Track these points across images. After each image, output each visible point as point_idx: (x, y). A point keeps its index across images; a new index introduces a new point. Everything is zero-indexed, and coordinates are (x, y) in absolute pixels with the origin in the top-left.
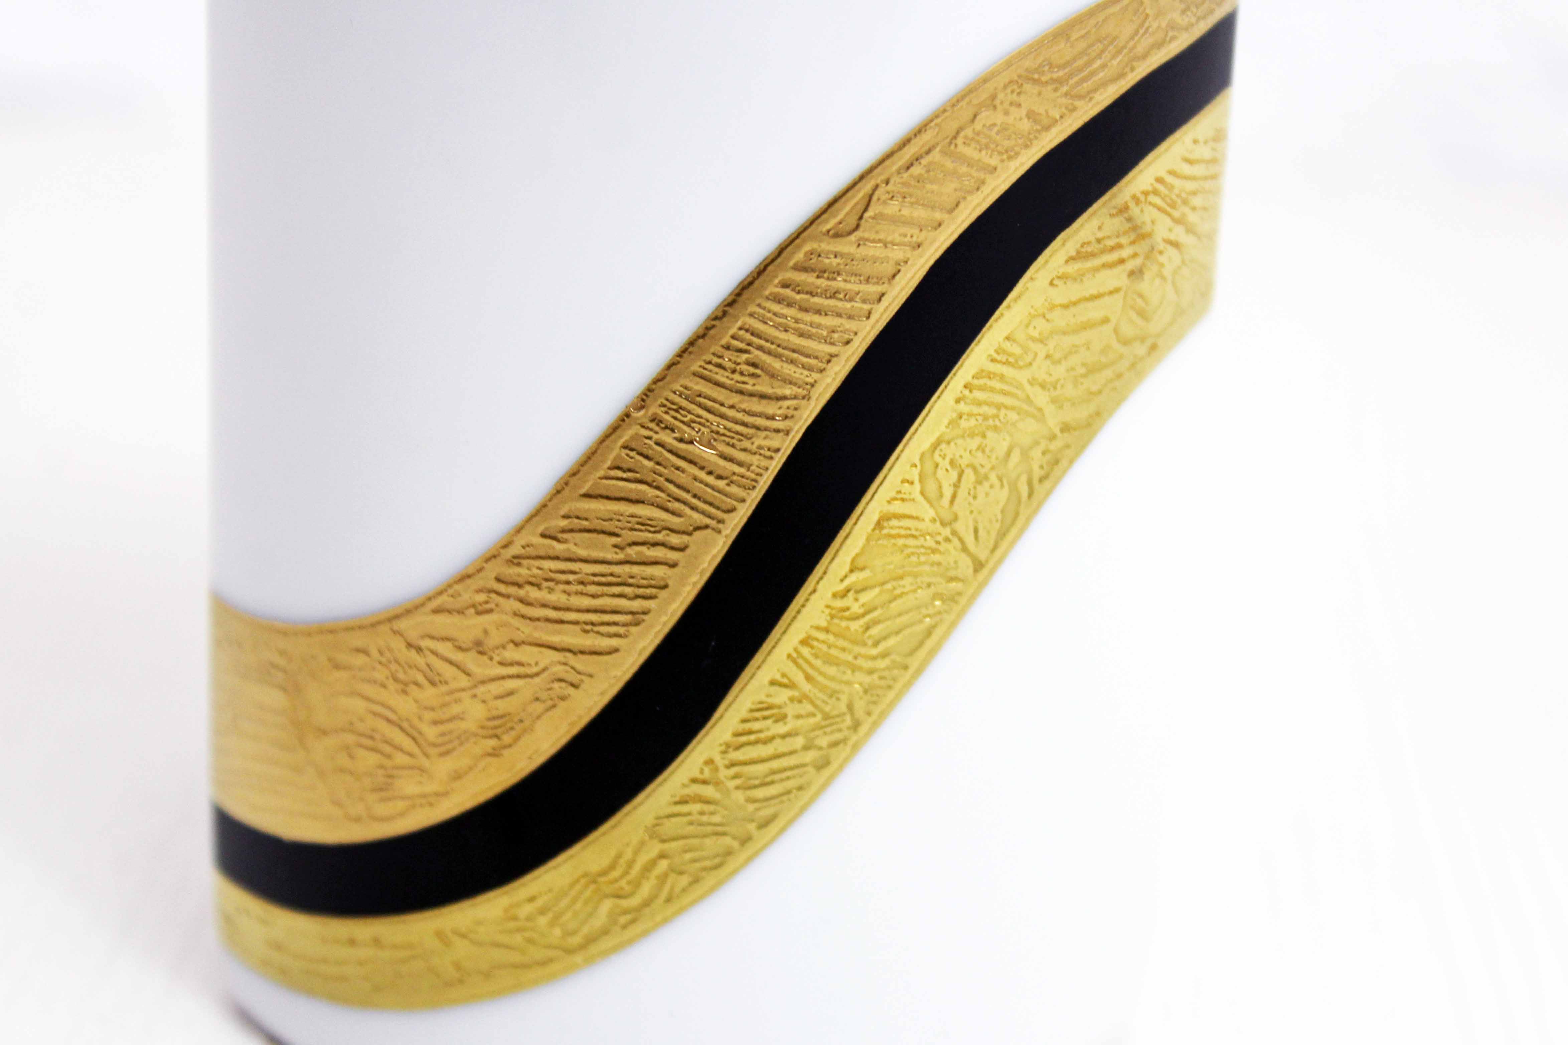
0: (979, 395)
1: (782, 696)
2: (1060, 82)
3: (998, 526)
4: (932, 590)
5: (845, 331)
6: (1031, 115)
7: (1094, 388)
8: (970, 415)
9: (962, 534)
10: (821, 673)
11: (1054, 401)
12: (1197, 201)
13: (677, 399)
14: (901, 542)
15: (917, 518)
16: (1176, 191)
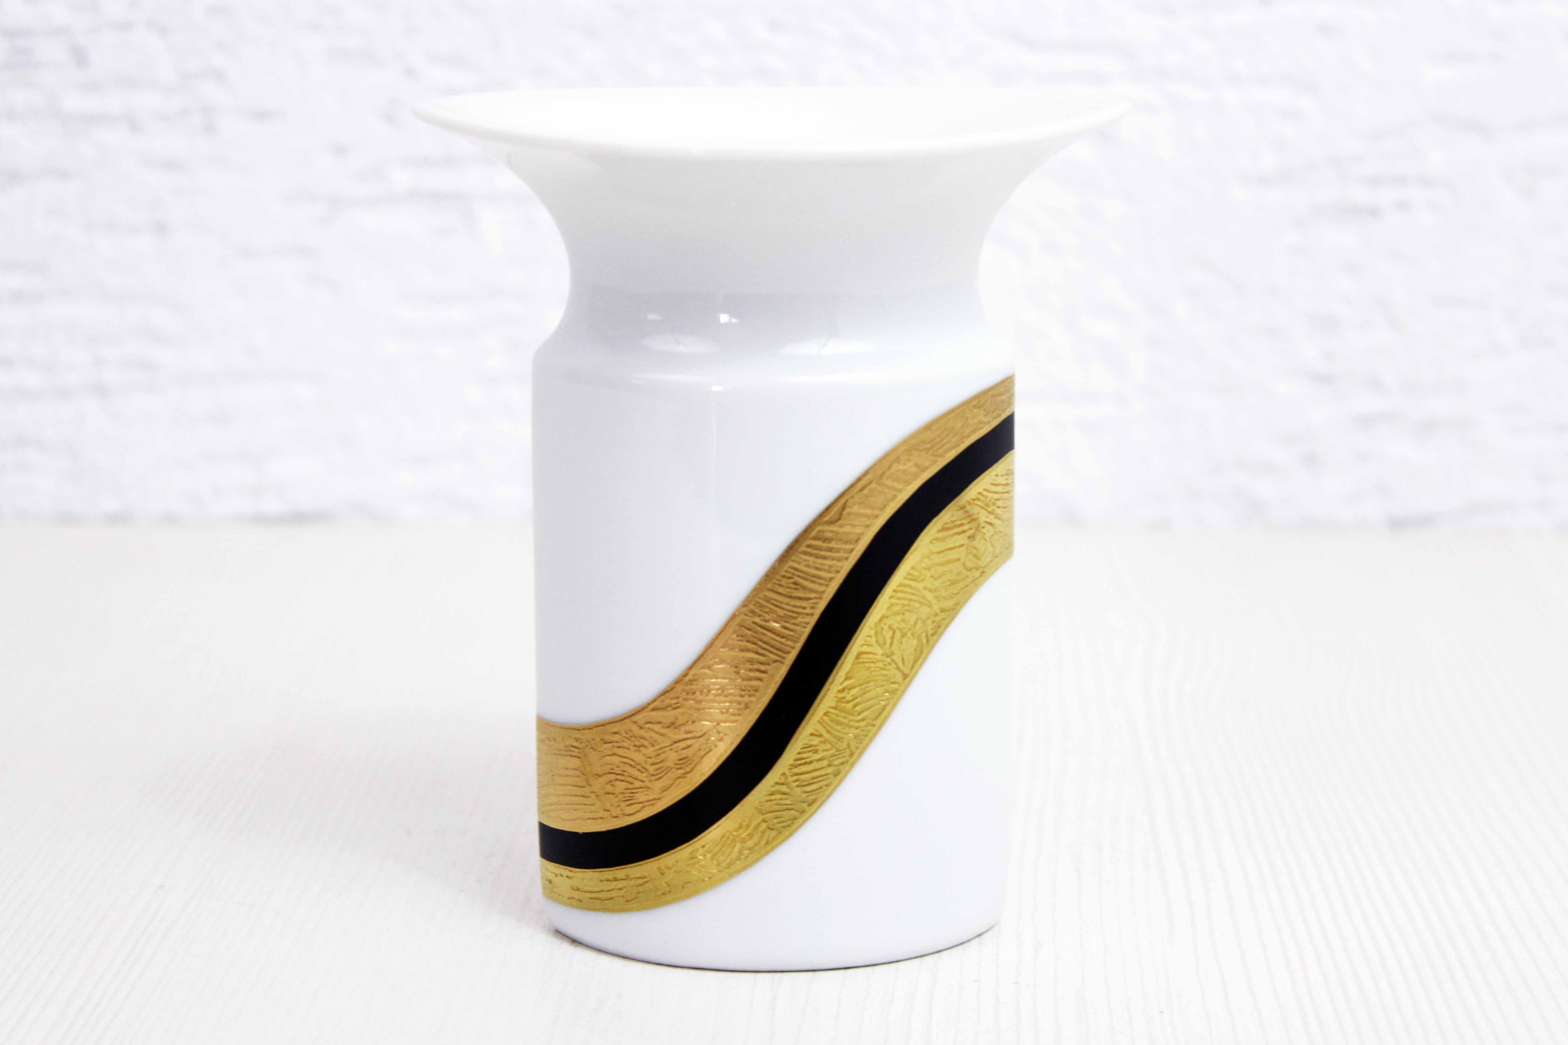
0: (900, 595)
1: (816, 741)
2: (929, 449)
3: (912, 657)
4: (884, 688)
5: (836, 567)
6: (916, 465)
7: (955, 592)
8: (896, 604)
9: (897, 661)
10: (835, 729)
11: (936, 597)
12: (999, 503)
13: (761, 601)
14: (867, 665)
15: (874, 654)
16: (988, 499)
